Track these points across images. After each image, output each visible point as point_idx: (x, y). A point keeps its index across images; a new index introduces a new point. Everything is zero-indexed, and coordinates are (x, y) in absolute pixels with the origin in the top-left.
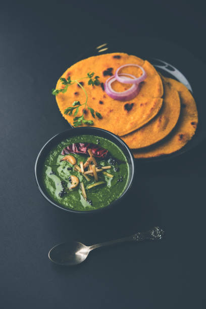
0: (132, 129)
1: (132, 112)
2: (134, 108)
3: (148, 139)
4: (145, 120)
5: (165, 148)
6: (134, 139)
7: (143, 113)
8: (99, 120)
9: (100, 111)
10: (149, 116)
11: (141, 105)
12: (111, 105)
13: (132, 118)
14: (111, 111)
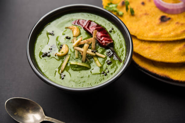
0: (153, 38)
1: (164, 24)
2: (168, 22)
3: (162, 54)
4: (170, 37)
5: (174, 72)
6: (149, 48)
7: (174, 30)
8: (130, 16)
9: (137, 9)
10: (177, 35)
11: (177, 23)
12: (150, 9)
13: (160, 29)
14: (146, 14)
